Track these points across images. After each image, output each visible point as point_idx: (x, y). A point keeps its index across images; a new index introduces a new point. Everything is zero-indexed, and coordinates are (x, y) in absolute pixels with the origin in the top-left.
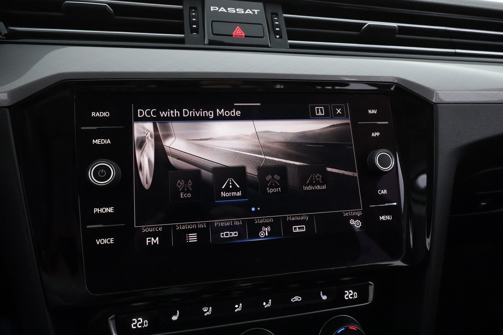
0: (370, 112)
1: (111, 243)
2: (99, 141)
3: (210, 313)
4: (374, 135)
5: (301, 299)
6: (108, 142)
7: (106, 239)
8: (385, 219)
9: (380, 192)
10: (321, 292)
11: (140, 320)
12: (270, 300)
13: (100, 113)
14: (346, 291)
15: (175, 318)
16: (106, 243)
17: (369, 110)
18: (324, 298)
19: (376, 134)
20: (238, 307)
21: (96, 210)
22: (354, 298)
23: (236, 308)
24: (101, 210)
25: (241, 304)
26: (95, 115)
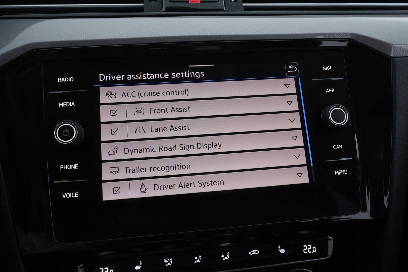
0: (324, 68)
1: (76, 197)
2: (65, 104)
3: (170, 264)
4: (328, 91)
5: (259, 253)
6: (72, 105)
7: (71, 193)
8: (340, 173)
9: (335, 147)
10: (279, 246)
11: (107, 269)
12: (228, 253)
13: (66, 78)
14: (305, 245)
15: (138, 268)
16: (71, 197)
17: (323, 67)
18: (282, 251)
19: (330, 90)
20: (197, 259)
21: (62, 167)
22: (313, 252)
23: (196, 260)
24: (67, 167)
25: (200, 256)
26: (61, 80)
